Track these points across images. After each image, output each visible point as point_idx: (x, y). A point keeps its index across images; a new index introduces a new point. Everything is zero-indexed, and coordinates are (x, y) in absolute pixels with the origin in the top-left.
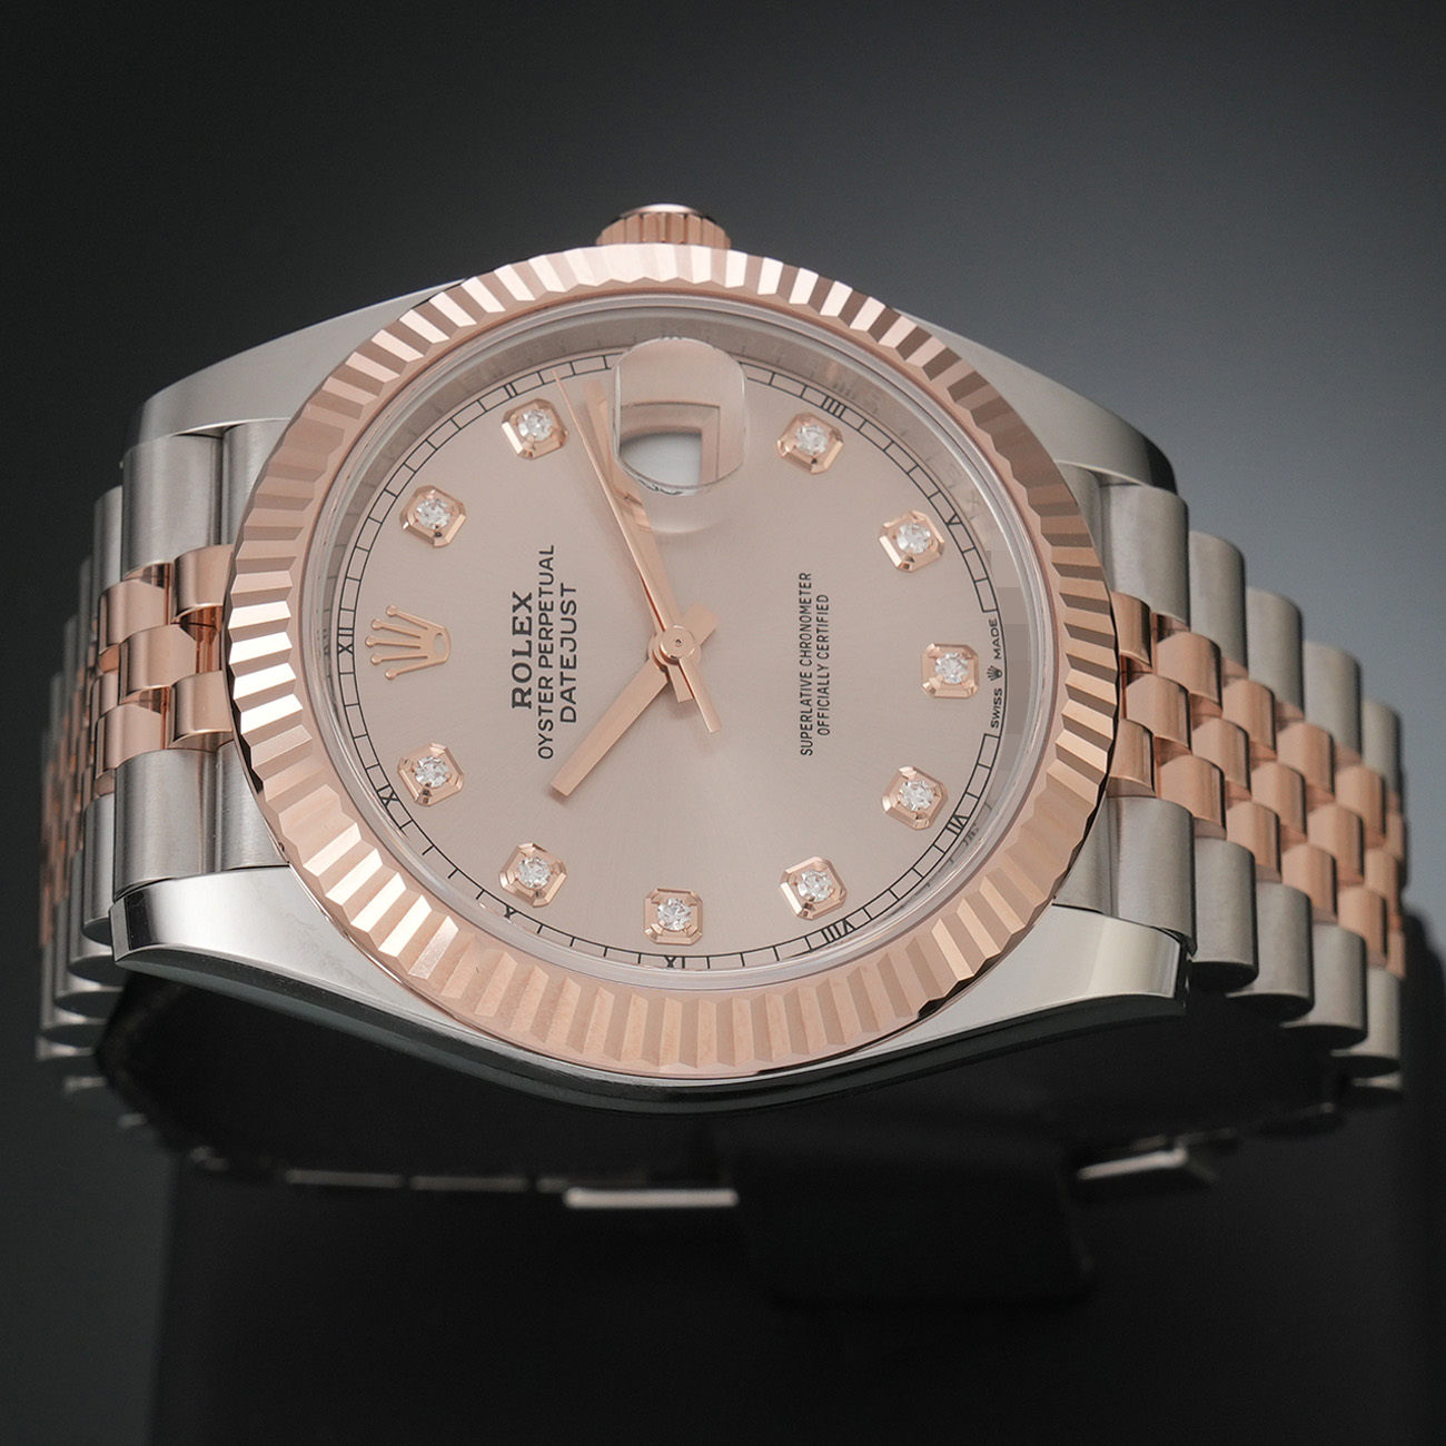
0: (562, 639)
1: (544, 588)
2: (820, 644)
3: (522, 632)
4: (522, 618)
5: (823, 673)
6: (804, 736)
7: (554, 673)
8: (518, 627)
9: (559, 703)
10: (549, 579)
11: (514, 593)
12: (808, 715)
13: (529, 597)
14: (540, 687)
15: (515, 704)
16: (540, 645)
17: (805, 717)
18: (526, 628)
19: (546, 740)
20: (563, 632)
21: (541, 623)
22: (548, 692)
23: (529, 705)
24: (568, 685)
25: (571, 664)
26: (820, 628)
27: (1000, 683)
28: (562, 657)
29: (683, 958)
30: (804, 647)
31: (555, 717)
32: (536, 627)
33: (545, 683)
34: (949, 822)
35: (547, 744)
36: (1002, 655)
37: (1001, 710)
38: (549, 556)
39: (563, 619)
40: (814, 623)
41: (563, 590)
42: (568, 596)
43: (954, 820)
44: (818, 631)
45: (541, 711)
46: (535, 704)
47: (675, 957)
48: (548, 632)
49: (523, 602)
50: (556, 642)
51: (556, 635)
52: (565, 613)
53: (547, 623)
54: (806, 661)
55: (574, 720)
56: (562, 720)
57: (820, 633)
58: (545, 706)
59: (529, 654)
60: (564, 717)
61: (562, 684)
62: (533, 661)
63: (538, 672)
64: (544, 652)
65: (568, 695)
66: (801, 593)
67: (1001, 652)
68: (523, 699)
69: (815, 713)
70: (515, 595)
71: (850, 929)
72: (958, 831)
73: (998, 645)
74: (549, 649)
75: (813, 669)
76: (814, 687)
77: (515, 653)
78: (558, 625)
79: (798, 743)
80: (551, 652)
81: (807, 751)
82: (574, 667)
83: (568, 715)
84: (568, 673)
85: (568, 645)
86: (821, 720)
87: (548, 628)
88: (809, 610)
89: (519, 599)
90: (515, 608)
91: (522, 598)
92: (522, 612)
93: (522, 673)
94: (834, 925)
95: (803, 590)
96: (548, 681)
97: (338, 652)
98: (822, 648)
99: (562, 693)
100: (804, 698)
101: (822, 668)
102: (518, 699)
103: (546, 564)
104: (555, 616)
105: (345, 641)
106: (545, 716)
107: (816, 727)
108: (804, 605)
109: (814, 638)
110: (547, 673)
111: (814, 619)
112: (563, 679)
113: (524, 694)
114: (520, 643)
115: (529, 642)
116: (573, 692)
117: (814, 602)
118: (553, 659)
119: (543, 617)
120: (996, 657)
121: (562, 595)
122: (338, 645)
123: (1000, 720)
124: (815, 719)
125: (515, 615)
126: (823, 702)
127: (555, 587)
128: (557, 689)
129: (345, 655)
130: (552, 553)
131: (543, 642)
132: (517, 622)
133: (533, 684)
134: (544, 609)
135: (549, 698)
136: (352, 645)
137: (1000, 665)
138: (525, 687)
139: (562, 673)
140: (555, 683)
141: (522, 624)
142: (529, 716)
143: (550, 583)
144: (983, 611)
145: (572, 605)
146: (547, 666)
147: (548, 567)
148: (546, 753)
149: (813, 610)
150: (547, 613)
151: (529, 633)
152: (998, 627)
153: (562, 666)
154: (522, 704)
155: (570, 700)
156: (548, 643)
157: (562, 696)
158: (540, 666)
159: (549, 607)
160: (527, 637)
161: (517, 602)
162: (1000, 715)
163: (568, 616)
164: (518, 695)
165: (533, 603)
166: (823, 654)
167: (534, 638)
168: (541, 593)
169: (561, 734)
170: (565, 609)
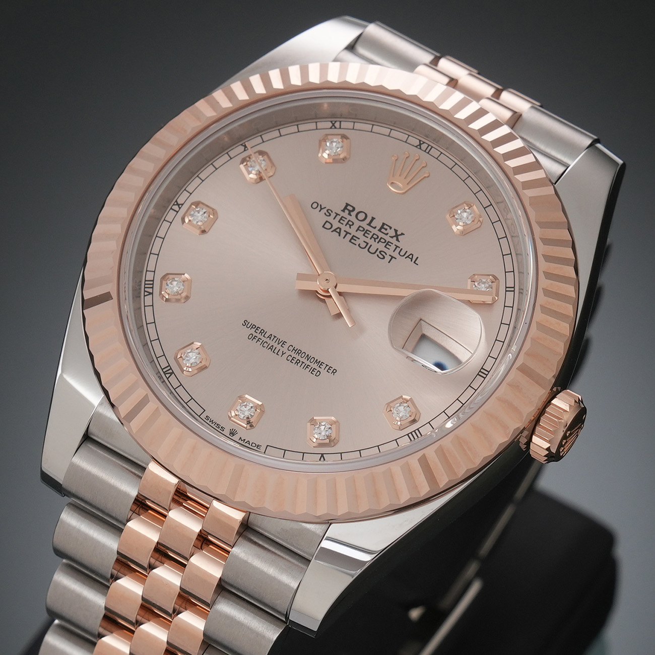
0: (367, 244)
1: (398, 250)
2: (296, 360)
3: (382, 227)
4: (389, 231)
5: (280, 353)
6: (253, 326)
7: (353, 231)
8: (385, 227)
9: (336, 224)
10: (402, 253)
11: (404, 234)
12: (263, 334)
13: (397, 240)
14: (349, 221)
15: (347, 205)
16: (371, 232)
17: (263, 332)
18: (383, 230)
19: (321, 209)
20: (371, 245)
21: (381, 238)
22: (345, 223)
23: (343, 211)
24: (343, 234)
25: (352, 241)
26: (304, 364)
27: (227, 432)
28: (359, 239)
29: (177, 212)
30: (299, 352)
31: (330, 219)
32: (381, 235)
33: (350, 224)
34: (171, 369)
35: (319, 208)
36: (240, 441)
37: (213, 425)
38: (413, 260)
39: (378, 249)
40: (308, 363)
41: (392, 257)
42: (388, 258)
43: (171, 371)
44: (303, 362)
45: (337, 214)
46: (342, 214)
47: (180, 208)
48: (375, 239)
49: (397, 236)
50: (368, 240)
51: (371, 242)
52: (380, 252)
53: (380, 241)
54: (291, 348)
55: (323, 226)
56: (327, 222)
57: (301, 363)
58: (338, 218)
59: (369, 224)
60: (327, 223)
61: (345, 231)
62: (364, 224)
63: (357, 224)
64: (366, 232)
65: (338, 231)
66: (327, 365)
67: (242, 442)
68: (348, 210)
69: (262, 337)
70: (402, 234)
71: (146, 294)
72: (164, 370)
73: (246, 442)
74: (366, 235)
75: (285, 349)
76: (275, 345)
77: (373, 219)
78: (375, 245)
79: (252, 321)
80: (364, 235)
81: (245, 323)
82: (350, 241)
83: (328, 226)
84: (349, 237)
85: (363, 245)
86: (257, 339)
87: (377, 240)
88: (316, 364)
89: (400, 235)
90: (396, 231)
91: (399, 237)
92: (392, 233)
93: (361, 216)
94: (152, 288)
95: (328, 367)
96: (350, 226)
97: (420, 141)
98: (292, 359)
99: (340, 229)
100: (273, 337)
101: (283, 354)
102: (349, 208)
103: (411, 257)
104: (381, 247)
105: (424, 146)
106: (333, 215)
107: (255, 334)
108: (320, 364)
109: (300, 359)
110: (355, 227)
111: (310, 364)
112: (347, 233)
113: (350, 212)
114: (377, 223)
115: (375, 228)
116: (338, 234)
117: (319, 369)
118: (360, 234)
119: (384, 241)
120: (241, 438)
121: (390, 255)
122: (424, 143)
123: (208, 422)
124: (259, 336)
125: (393, 229)
126: (266, 345)
127: (396, 254)
128: (344, 228)
129: (417, 143)
130: (414, 262)
131: (371, 234)
132: (388, 228)
133: (353, 218)
134: (388, 244)
135: (341, 221)
136: (420, 148)
137: (236, 438)
138: (354, 214)
139: (350, 234)
140: (347, 228)
141: (386, 229)
142: (338, 208)
143: (399, 254)
144: (267, 446)
145: (382, 257)
146: (358, 229)
147: (408, 257)
148: (315, 205)
149: (315, 366)
150: (385, 244)
151: (380, 230)
152: (255, 448)
153: (354, 236)
154: (345, 208)
155: (335, 230)
156: (370, 236)
157: (338, 228)
158: (360, 226)
159: (388, 246)
160: (378, 228)
161: (398, 233)
162: (210, 423)
163: (378, 253)
164: (351, 209)
165: (394, 240)
166: (290, 358)
167: (376, 231)
168: (397, 247)
169: (319, 218)
170: (382, 253)
